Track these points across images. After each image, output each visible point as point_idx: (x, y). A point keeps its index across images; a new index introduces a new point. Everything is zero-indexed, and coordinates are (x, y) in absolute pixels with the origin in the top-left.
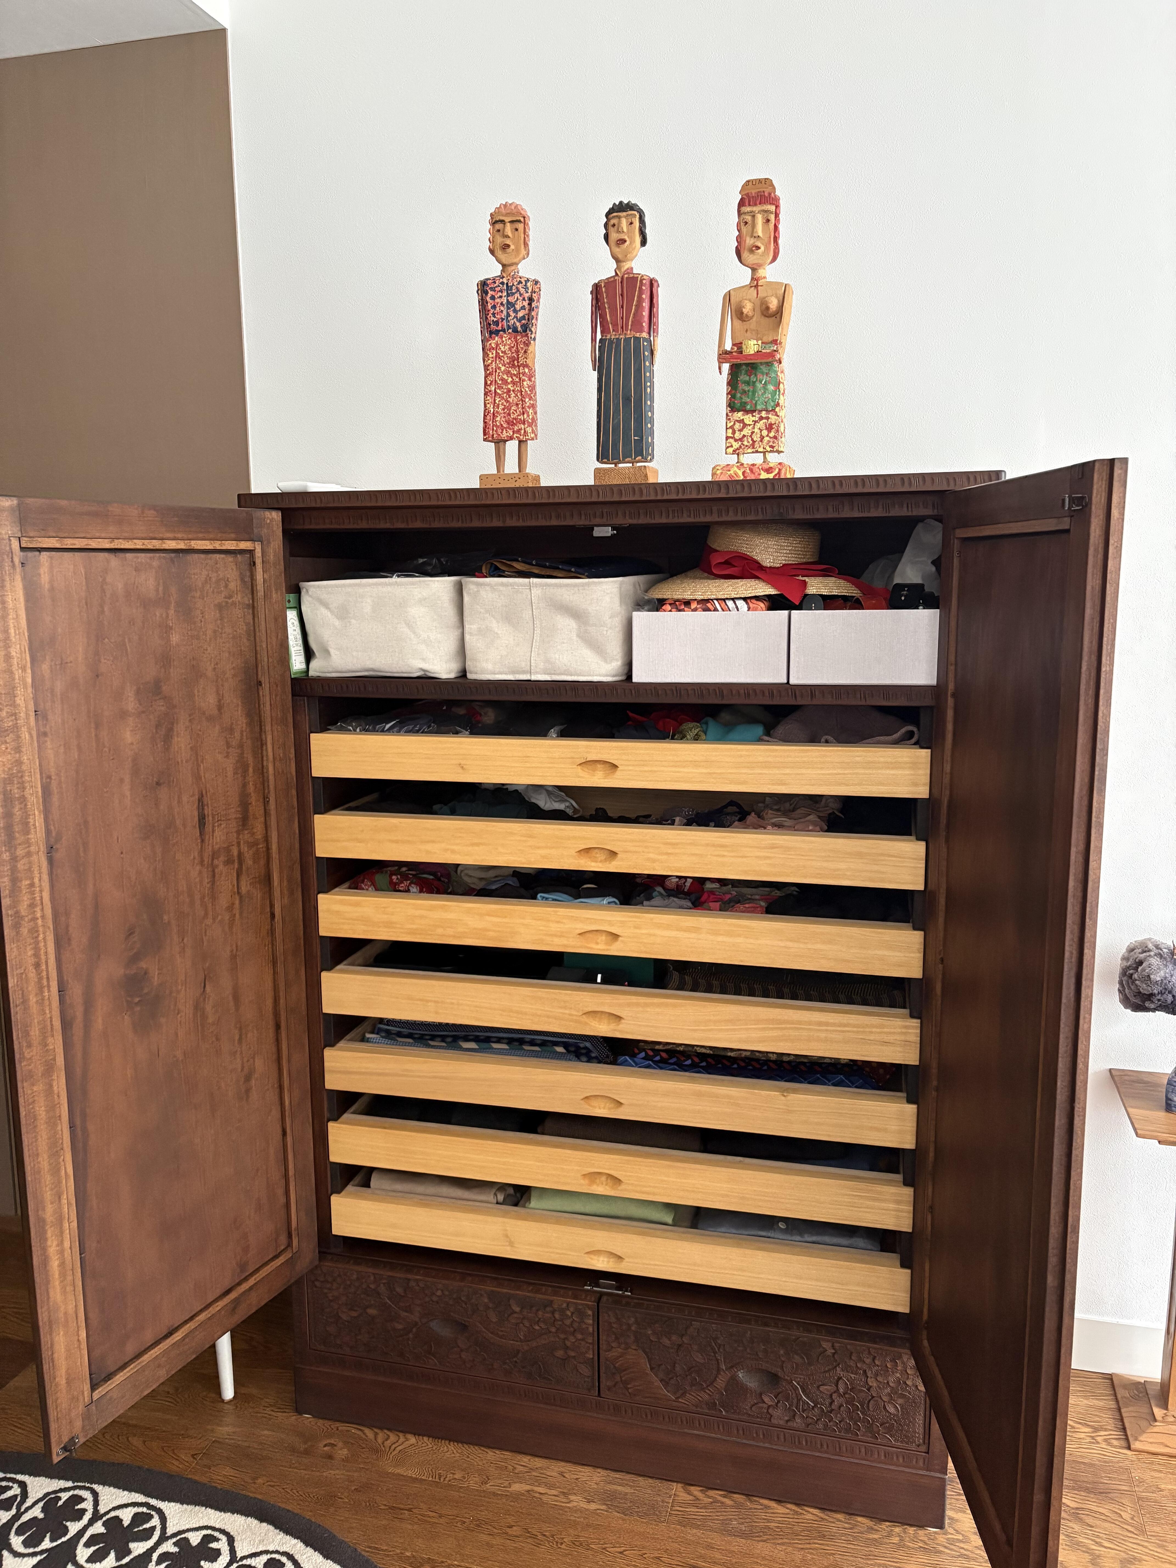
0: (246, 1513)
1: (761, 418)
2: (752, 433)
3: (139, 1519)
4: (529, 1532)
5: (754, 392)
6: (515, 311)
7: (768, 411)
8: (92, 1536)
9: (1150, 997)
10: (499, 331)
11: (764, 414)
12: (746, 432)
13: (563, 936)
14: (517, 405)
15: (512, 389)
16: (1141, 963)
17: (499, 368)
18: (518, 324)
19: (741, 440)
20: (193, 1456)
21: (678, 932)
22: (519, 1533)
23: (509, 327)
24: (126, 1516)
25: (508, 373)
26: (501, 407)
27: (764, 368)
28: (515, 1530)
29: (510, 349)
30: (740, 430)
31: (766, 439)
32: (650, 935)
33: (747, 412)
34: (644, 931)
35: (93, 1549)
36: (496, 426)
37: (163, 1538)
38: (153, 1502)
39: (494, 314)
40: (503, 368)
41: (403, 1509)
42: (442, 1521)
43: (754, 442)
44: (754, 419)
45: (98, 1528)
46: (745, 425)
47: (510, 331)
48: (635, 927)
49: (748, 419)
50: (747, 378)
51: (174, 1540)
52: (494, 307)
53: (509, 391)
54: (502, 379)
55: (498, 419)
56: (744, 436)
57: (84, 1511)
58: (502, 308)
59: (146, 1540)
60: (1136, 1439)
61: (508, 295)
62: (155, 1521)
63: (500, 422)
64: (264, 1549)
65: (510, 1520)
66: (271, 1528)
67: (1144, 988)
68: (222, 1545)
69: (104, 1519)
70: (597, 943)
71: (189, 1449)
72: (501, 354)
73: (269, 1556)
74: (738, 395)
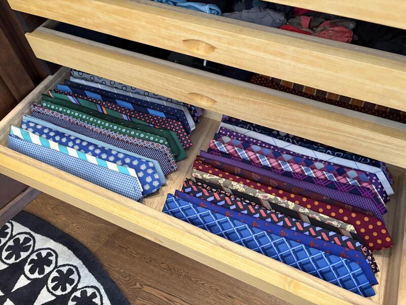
0: (65, 244)
3: (27, 240)
4: (169, 267)
8: (9, 246)
13: (172, 40)
20: (52, 208)
21: (265, 54)
22: (165, 267)
24: (22, 238)
28: (164, 266)
32: (241, 52)
34: (235, 48)
35: (8, 252)
37: (33, 252)
38: (32, 233)
41: (123, 248)
42: (137, 256)
45: (11, 243)
48: (229, 44)
51: (37, 253)
57: (8, 233)
59: (27, 251)
62: (31, 243)
64: (68, 263)
65: (163, 260)
66: (72, 253)
68: (53, 258)
69: (14, 238)
70: (198, 49)
71: (51, 205)
73: (69, 267)
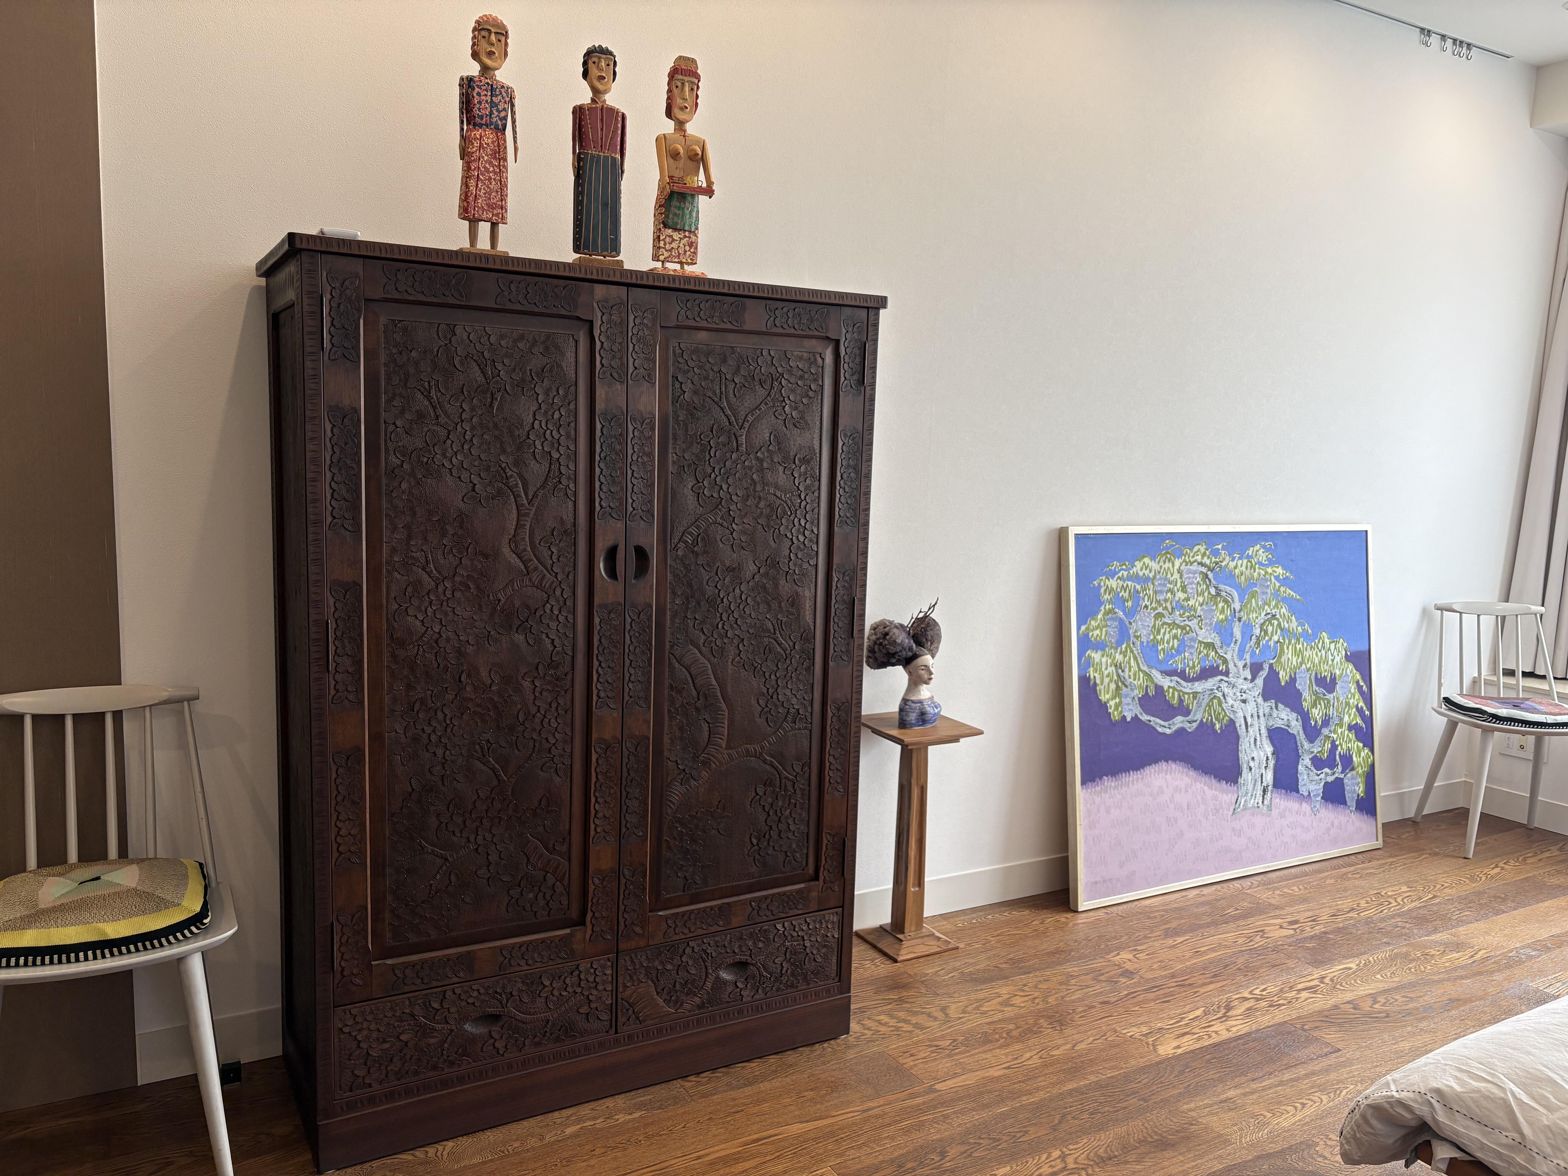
1: (685, 237)
2: (679, 247)
5: (683, 215)
6: (498, 110)
7: (690, 232)
9: (893, 655)
10: (483, 124)
11: (687, 234)
12: (674, 245)
14: (497, 192)
15: (493, 177)
16: (887, 634)
17: (483, 157)
18: (499, 122)
19: (670, 251)
23: (491, 123)
25: (490, 163)
26: (483, 191)
27: (689, 198)
29: (493, 142)
30: (670, 243)
31: (688, 253)
33: (675, 229)
36: (478, 207)
39: (479, 109)
40: (486, 158)
43: (679, 254)
44: (680, 236)
46: (673, 240)
47: (492, 127)
49: (676, 236)
50: (678, 204)
52: (480, 103)
53: (490, 178)
54: (485, 167)
55: (480, 201)
56: (673, 248)
58: (487, 106)
60: (898, 955)
61: (492, 96)
63: (481, 204)
67: (892, 650)
72: (485, 146)
74: (671, 216)
